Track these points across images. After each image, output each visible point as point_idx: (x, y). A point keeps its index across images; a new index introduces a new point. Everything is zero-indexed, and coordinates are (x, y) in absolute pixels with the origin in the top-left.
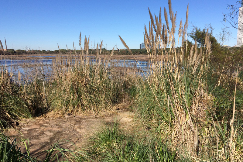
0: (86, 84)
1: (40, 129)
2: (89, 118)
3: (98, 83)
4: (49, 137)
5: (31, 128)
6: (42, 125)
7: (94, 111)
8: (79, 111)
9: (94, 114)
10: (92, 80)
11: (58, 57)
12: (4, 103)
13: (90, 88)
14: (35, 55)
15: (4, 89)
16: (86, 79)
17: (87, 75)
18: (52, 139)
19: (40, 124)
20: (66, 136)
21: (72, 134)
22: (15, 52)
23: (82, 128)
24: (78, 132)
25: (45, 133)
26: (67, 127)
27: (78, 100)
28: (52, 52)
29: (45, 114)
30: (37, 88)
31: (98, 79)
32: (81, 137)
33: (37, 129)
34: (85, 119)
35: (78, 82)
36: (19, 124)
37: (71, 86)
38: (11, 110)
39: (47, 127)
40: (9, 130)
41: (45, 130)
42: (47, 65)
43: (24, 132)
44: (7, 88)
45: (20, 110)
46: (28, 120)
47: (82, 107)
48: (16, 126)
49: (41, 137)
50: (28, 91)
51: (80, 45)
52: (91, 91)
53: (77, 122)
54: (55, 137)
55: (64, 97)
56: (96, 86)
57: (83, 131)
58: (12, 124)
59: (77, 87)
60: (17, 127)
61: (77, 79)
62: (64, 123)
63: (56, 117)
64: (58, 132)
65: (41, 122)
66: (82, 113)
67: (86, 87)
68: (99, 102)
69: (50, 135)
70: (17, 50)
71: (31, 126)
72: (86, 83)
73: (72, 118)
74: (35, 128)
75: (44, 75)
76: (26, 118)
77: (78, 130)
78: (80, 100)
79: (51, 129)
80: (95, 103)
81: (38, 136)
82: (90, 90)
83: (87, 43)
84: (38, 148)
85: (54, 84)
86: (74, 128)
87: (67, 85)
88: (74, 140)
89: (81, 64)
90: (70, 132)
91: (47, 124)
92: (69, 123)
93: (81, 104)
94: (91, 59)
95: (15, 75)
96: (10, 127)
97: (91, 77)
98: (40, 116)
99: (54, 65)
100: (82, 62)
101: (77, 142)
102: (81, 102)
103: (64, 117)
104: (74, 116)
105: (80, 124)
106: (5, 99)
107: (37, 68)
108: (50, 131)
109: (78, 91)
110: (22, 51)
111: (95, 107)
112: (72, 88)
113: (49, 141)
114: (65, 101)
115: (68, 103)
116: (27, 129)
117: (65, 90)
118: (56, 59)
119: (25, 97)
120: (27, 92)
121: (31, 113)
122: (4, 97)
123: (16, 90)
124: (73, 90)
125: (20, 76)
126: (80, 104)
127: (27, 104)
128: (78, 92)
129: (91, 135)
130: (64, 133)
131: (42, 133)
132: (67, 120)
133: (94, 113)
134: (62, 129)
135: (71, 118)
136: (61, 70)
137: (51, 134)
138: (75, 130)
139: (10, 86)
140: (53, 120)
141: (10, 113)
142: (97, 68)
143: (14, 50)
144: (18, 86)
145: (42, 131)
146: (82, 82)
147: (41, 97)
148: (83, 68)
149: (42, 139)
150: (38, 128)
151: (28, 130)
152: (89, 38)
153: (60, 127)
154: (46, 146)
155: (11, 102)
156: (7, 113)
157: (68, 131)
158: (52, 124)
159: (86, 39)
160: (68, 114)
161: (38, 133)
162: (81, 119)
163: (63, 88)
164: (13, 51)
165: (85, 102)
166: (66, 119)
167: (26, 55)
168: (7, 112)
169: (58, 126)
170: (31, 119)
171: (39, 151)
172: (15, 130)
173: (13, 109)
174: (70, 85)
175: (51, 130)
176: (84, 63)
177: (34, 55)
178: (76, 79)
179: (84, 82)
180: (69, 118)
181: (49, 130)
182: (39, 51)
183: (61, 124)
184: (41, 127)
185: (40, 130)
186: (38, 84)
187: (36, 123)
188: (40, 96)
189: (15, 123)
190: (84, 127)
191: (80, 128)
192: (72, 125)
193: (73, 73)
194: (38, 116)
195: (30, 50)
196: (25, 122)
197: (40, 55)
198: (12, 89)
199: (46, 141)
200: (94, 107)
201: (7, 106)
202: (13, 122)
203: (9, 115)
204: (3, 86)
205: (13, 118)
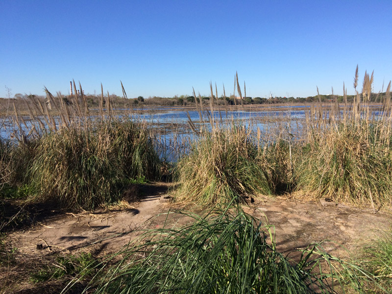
0: (361, 154)
1: (282, 213)
2: (363, 212)
3: (386, 154)
4: (294, 229)
5: (269, 210)
6: (285, 209)
7: (374, 201)
8: (346, 197)
9: (373, 207)
10: (374, 147)
11: (315, 109)
12: (238, 169)
13: (369, 161)
14: (279, 104)
15: (239, 150)
16: (361, 144)
17: (363, 138)
18: (299, 233)
19: (283, 206)
20: (321, 233)
21: (332, 232)
22: (252, 101)
23: (350, 227)
24: (342, 232)
25: (289, 220)
26: (323, 220)
27: (345, 180)
28: (302, 100)
29: (290, 193)
30: (279, 153)
31: (386, 146)
32: (348, 240)
33: (278, 212)
34: (355, 212)
35: (347, 149)
36: (254, 202)
37: (333, 155)
38: (246, 181)
39: (292, 212)
40: (243, 207)
41: (289, 216)
43: (260, 213)
44: (242, 149)
45: (256, 182)
46: (266, 197)
47: (351, 191)
48: (251, 203)
49: (283, 225)
50: (268, 156)
51: (355, 87)
52: (370, 166)
53: (341, 214)
54: (304, 230)
55: (321, 171)
56: (380, 157)
57: (351, 232)
58: (246, 199)
59: (345, 156)
60: (251, 205)
61: (346, 143)
62: (318, 213)
63: (306, 200)
64: (309, 224)
65: (284, 204)
66: (351, 201)
67: (361, 158)
68: (384, 187)
69: (297, 227)
70: (256, 98)
71: (269, 206)
72: (362, 152)
73: (333, 206)
74: (276, 210)
76: (264, 194)
77: (342, 228)
78: (349, 179)
79: (298, 216)
80: (375, 188)
81: (279, 223)
82: (368, 164)
83: (368, 81)
84: (280, 242)
85: (306, 150)
86: (336, 224)
87: (326, 151)
88: (335, 244)
89: (354, 119)
90: (328, 228)
91: (293, 208)
92: (327, 214)
93: (350, 187)
95: (254, 133)
96: (243, 203)
97: (372, 142)
98: (283, 194)
99: (307, 121)
100: (357, 115)
101: (339, 246)
102: (350, 182)
103: (319, 202)
104: (337, 205)
105: (346, 219)
106: (240, 165)
108: (298, 220)
109: (346, 163)
110: (261, 99)
111: (376, 195)
112: (335, 158)
113: (295, 235)
114: (323, 178)
115: (326, 181)
116: (265, 209)
117: (323, 161)
118: (312, 111)
119: (264, 164)
120: (266, 157)
121: (271, 189)
122: (238, 161)
123: (252, 154)
124: (336, 162)
125: (259, 134)
126: (348, 187)
127: (266, 175)
128: (345, 166)
129: (365, 241)
130: (319, 227)
131: (285, 220)
132: (324, 209)
133: (373, 204)
134: (316, 221)
135: (330, 206)
136: (318, 127)
137: (298, 225)
138: (338, 227)
139: (246, 148)
140: (301, 203)
141: (244, 185)
142: (383, 127)
143: (251, 98)
144: (256, 148)
145: (285, 218)
146: (355, 149)
147: (285, 166)
148: (358, 125)
149: (284, 229)
150: (279, 212)
151: (266, 213)
152: (372, 74)
153: (312, 216)
154: (290, 241)
155: (246, 169)
156: (240, 184)
157: (325, 225)
158: (300, 210)
159: (366, 77)
160: (326, 199)
161: (279, 219)
162: (347, 210)
163: (319, 157)
164: (250, 100)
165: (358, 184)
166: (322, 206)
167: (268, 105)
168: (241, 183)
169: (309, 215)
170: (270, 197)
171: (281, 246)
172: (249, 208)
173: (248, 179)
174: (332, 153)
175: (298, 218)
176: (359, 117)
177: (277, 105)
178: (344, 143)
179: (358, 150)
180: (328, 206)
181: (295, 219)
182: (285, 99)
183: (314, 212)
184: (283, 210)
185: (283, 215)
186: (281, 148)
187: (277, 204)
189: (250, 199)
190: (353, 225)
191: (347, 226)
192: (332, 217)
193: (340, 133)
194: (279, 195)
195: (272, 97)
196: (261, 200)
197: (287, 105)
198: (248, 151)
199: (291, 233)
200: (374, 194)
201: (241, 174)
202: (248, 197)
203: (242, 187)
204: (239, 146)
205: (247, 192)
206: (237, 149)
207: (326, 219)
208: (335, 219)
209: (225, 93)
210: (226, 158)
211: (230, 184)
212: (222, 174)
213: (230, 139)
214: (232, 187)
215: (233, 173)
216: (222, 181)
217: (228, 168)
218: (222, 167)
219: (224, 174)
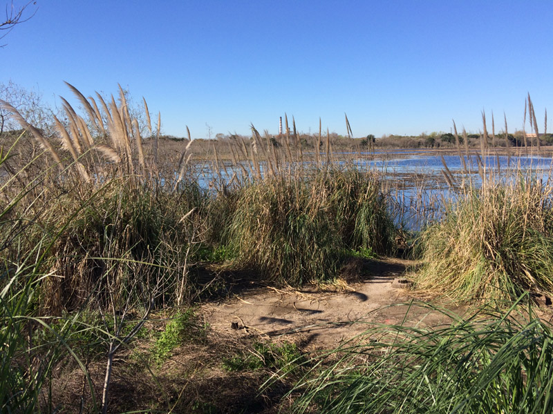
12: (524, 248)
15: (529, 218)
36: (551, 303)
38: (538, 268)
44: (534, 217)
48: (545, 306)
58: (537, 298)
60: (546, 308)
106: (529, 241)
122: (526, 235)
139: (542, 215)
141: (534, 275)
155: (540, 249)
156: (527, 273)
168: (529, 271)
173: (542, 265)
189: (543, 298)
198: (545, 221)
201: (529, 257)
202: (540, 296)
203: (531, 277)
204: (528, 212)
205: (539, 286)
206: (525, 217)
209: (506, 127)
210: (504, 231)
211: (508, 272)
212: (495, 255)
213: (512, 200)
214: (512, 276)
215: (516, 255)
216: (495, 265)
217: (507, 245)
218: (497, 244)
219: (498, 254)
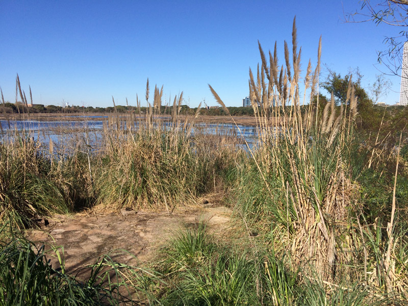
0: (155, 162)
1: (82, 231)
2: (160, 216)
3: (175, 161)
4: (95, 245)
5: (67, 230)
6: (84, 226)
7: (168, 204)
8: (144, 204)
9: (167, 209)
10: (166, 155)
11: (112, 119)
12: (26, 189)
13: (162, 168)
14: (77, 114)
15: (27, 166)
16: (155, 153)
17: (157, 147)
18: (100, 248)
19: (82, 223)
20: (122, 243)
21: (132, 241)
22: (45, 109)
23: (149, 232)
24: (142, 238)
25: (89, 237)
26: (124, 230)
27: (143, 188)
28: (102, 110)
29: (90, 208)
30: (78, 167)
31: (176, 153)
32: (146, 245)
33: (77, 231)
34: (153, 217)
35: (143, 158)
36: (48, 223)
37: (131, 165)
38: (37, 201)
39: (92, 228)
40: (34, 232)
41: (89, 233)
42: (94, 130)
43: (56, 235)
44: (31, 165)
45: (51, 201)
46: (63, 216)
47: (149, 198)
49: (83, 244)
50: (65, 171)
51: (147, 99)
52: (164, 172)
53: (140, 221)
54: (105, 244)
55: (121, 181)
56: (171, 164)
57: (149, 236)
58: (39, 222)
59: (142, 165)
60: (45, 228)
61: (142, 153)
62: (120, 223)
63: (107, 213)
64: (110, 237)
65: (84, 220)
66: (149, 207)
67: (156, 166)
68: (175, 191)
69: (98, 242)
70: (49, 106)
71: (67, 226)
72: (156, 160)
73: (133, 215)
74: (74, 229)
75: (90, 146)
76: (60, 213)
77: (142, 234)
78: (146, 187)
79: (99, 231)
80: (169, 192)
81: (78, 242)
82: (162, 171)
83: (158, 95)
84: (79, 262)
85: (106, 161)
86: (136, 231)
87: (125, 162)
88: (135, 251)
89: (148, 130)
90: (129, 237)
91: (93, 223)
92: (127, 223)
93: (148, 193)
94: (165, 122)
95: (45, 146)
96: (35, 228)
97: (164, 150)
98: (82, 210)
99: (105, 131)
100: (150, 125)
101: (139, 253)
102: (148, 190)
103: (120, 213)
104: (136, 213)
105: (145, 225)
106: (28, 183)
107: (78, 134)
108: (98, 235)
109: (143, 172)
110: (56, 107)
111: (170, 198)
112: (133, 167)
113: (96, 251)
114: (123, 188)
115: (126, 192)
116: (62, 230)
117: (122, 171)
118: (110, 121)
119: (59, 180)
120: (62, 172)
121: (68, 207)
122: (26, 179)
123: (44, 169)
124: (134, 171)
125: (52, 147)
126: (146, 194)
127: (62, 192)
128: (142, 174)
129: (161, 242)
130: (120, 238)
131: (85, 238)
132: (125, 219)
133: (167, 207)
134: (116, 232)
135: (131, 215)
136: (116, 137)
137: (99, 240)
138: (137, 235)
139: (36, 163)
140: (102, 217)
141: (35, 206)
142: (173, 136)
143: (43, 106)
144: (49, 162)
145: (85, 235)
146: (150, 158)
147: (84, 182)
148: (152, 135)
149: (84, 247)
150: (79, 230)
151: (63, 233)
152: (162, 88)
153: (114, 228)
154: (91, 259)
155: (37, 187)
156: (30, 206)
157: (126, 235)
158: (101, 224)
159: (156, 91)
160: (126, 209)
161: (78, 237)
162: (146, 216)
163: (118, 168)
164: (43, 108)
165: (154, 190)
166: (123, 216)
167: (62, 114)
168: (31, 204)
169: (110, 228)
170: (68, 216)
171: (80, 267)
172: (42, 232)
173: (40, 198)
174: (130, 162)
175: (98, 234)
176: (153, 128)
177: (75, 114)
178: (140, 153)
179: (153, 159)
180: (128, 215)
181: (96, 234)
182: (82, 108)
183: (115, 224)
184: (83, 228)
185: (82, 233)
186: (79, 160)
187: (76, 222)
188: (84, 179)
189: (43, 221)
190: (151, 229)
191: (145, 232)
192: (132, 226)
193: (136, 142)
194: (79, 211)
195: (69, 106)
196: (57, 220)
197: (83, 115)
198: (39, 167)
199: (91, 250)
200: (168, 198)
201: (30, 194)
202: (40, 220)
203: (33, 209)
204: (26, 162)
205: (39, 214)
206: (24, 165)
207: (126, 229)
208: (135, 227)
210: (9, 178)
211: (16, 208)
212: (4, 197)
213: (13, 154)
214: (19, 211)
215: (20, 194)
216: (5, 205)
217: (13, 188)
218: (4, 189)
219: (7, 196)
